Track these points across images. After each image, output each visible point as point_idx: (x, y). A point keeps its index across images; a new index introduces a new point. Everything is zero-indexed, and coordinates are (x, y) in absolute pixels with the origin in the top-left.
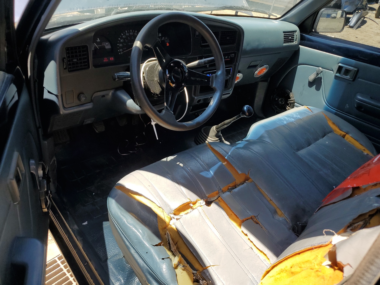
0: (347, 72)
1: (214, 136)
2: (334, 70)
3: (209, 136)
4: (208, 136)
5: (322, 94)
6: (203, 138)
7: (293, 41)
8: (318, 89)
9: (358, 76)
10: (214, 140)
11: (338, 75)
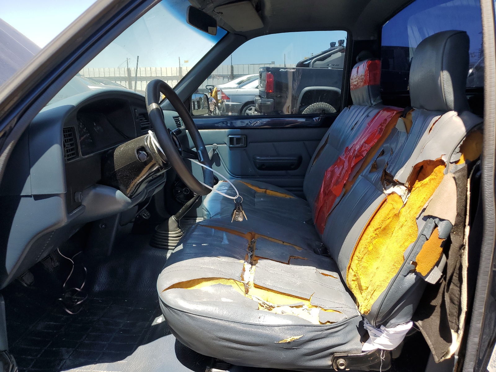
0: (238, 140)
1: (176, 228)
2: (226, 143)
3: (170, 230)
4: (169, 232)
5: (224, 168)
6: (164, 236)
7: (181, 126)
8: (218, 165)
9: (248, 142)
10: (178, 232)
11: (231, 146)
